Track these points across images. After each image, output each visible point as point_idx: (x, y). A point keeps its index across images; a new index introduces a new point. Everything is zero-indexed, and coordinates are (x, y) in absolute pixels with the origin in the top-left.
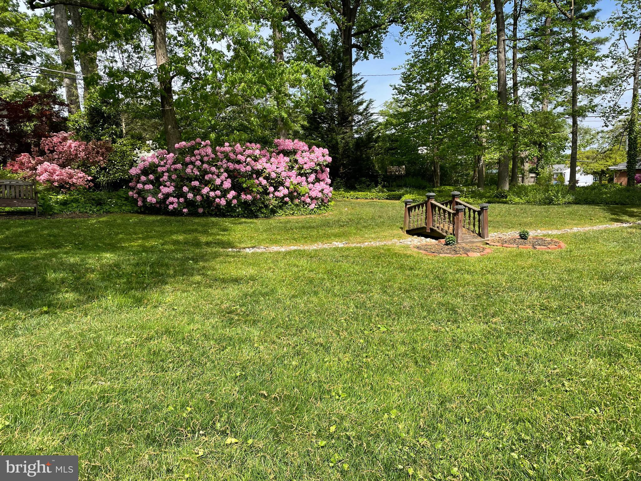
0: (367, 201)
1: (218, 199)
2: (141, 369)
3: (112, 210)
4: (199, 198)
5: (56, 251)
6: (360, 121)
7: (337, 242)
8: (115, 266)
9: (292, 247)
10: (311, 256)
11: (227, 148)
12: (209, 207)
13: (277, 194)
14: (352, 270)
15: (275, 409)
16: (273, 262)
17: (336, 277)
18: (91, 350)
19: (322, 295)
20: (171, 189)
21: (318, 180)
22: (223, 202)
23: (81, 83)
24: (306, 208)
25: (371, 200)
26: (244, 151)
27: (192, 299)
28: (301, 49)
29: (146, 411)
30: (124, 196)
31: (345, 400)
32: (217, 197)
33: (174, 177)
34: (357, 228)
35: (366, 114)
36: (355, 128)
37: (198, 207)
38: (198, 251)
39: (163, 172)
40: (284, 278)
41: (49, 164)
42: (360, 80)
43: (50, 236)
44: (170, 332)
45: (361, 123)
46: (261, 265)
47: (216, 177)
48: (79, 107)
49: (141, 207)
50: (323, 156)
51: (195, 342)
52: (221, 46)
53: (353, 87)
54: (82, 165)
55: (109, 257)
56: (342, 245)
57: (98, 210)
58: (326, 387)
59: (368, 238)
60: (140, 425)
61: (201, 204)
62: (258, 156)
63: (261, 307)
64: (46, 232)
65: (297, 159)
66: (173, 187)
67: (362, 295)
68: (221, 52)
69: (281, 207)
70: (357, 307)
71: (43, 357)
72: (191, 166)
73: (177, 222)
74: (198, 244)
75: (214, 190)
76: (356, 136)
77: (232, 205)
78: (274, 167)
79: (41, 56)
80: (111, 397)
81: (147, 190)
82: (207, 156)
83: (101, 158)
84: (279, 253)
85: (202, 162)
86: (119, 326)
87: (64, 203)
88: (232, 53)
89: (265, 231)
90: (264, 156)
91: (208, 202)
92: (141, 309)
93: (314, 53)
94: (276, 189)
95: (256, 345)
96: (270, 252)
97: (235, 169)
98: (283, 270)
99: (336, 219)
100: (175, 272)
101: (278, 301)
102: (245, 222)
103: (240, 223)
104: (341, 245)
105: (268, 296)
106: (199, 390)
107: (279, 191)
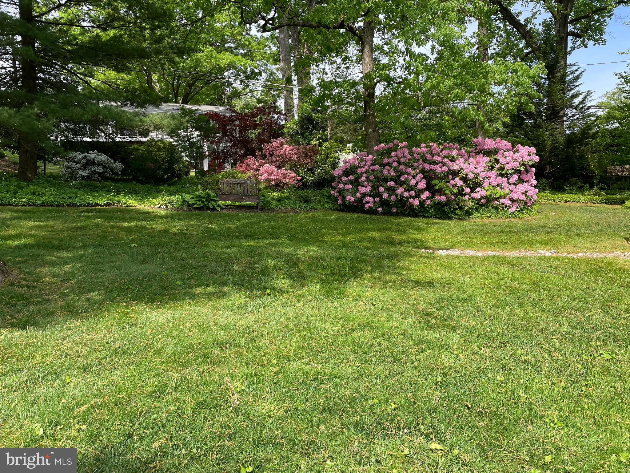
0: (579, 204)
1: (412, 199)
2: (347, 358)
3: (316, 207)
4: (393, 198)
5: (274, 241)
6: (574, 116)
7: (543, 250)
8: (321, 258)
9: (490, 252)
10: (513, 264)
11: (423, 148)
12: (403, 207)
13: (473, 195)
14: (564, 283)
15: (480, 424)
16: (469, 267)
17: (544, 290)
18: (305, 333)
19: (528, 307)
20: (367, 190)
21: (521, 181)
22: (416, 202)
23: (296, 95)
24: (505, 211)
25: (584, 204)
26: (441, 151)
27: (390, 296)
28: (507, 43)
29: (353, 399)
30: (327, 194)
31: (561, 429)
32: (411, 197)
33: (371, 177)
34: (568, 236)
35: (582, 108)
36: (568, 123)
37: (392, 206)
38: (392, 249)
39: (362, 173)
40: (483, 285)
41: (268, 165)
42: (576, 71)
43: (269, 228)
44: (371, 326)
45: (576, 117)
46: (457, 270)
47: (411, 178)
48: (293, 116)
49: (340, 205)
50: (529, 155)
51: (394, 339)
52: (425, 50)
53: (567, 79)
54: (294, 167)
55: (314, 250)
56: (550, 254)
57: (305, 207)
58: (539, 411)
59: (582, 248)
60: (349, 411)
61: (395, 203)
62: (455, 157)
63: (459, 313)
64: (266, 224)
65: (499, 158)
66: (370, 188)
67: (578, 314)
68: (425, 55)
69: (477, 209)
70: (571, 326)
71: (268, 333)
72: (387, 168)
73: (372, 220)
74: (392, 243)
75: (408, 190)
76: (568, 132)
77: (426, 206)
78: (472, 167)
79: (266, 73)
80: (324, 379)
81: (347, 190)
82: (404, 157)
83: (309, 160)
84: (476, 257)
85: (399, 163)
86: (326, 314)
87: (280, 200)
88: (435, 55)
89: (460, 233)
90: (462, 156)
91: (402, 202)
92: (344, 300)
93: (521, 46)
94: (473, 190)
95: (456, 352)
96: (466, 256)
97: (431, 170)
98: (481, 276)
99: (542, 224)
100: (372, 269)
101: (478, 309)
102: (438, 223)
103: (433, 224)
104: (548, 254)
105: (466, 302)
106: (401, 388)
107: (475, 192)
